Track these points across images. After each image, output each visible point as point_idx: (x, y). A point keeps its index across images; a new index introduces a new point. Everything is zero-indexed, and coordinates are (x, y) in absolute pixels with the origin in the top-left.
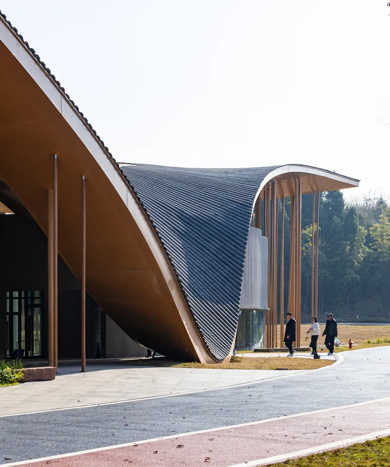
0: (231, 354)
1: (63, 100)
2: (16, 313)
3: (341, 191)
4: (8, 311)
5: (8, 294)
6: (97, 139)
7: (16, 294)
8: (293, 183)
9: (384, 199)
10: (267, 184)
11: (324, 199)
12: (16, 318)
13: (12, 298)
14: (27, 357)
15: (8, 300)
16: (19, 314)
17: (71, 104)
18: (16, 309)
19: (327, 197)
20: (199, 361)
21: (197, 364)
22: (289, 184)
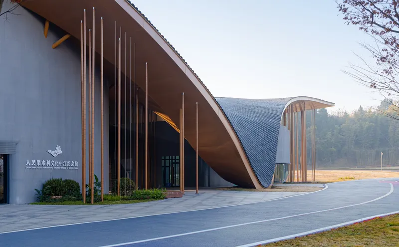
0: (271, 184)
1: (186, 67)
2: (167, 167)
3: (326, 108)
4: (163, 165)
5: (163, 158)
6: (203, 85)
7: (167, 158)
8: (302, 105)
9: (347, 112)
10: (289, 106)
11: (318, 113)
12: (167, 169)
13: (165, 159)
14: (172, 187)
15: (163, 161)
16: (169, 167)
17: (190, 69)
18: (167, 164)
19: (319, 112)
20: (255, 188)
21: (254, 189)
22: (300, 105)
